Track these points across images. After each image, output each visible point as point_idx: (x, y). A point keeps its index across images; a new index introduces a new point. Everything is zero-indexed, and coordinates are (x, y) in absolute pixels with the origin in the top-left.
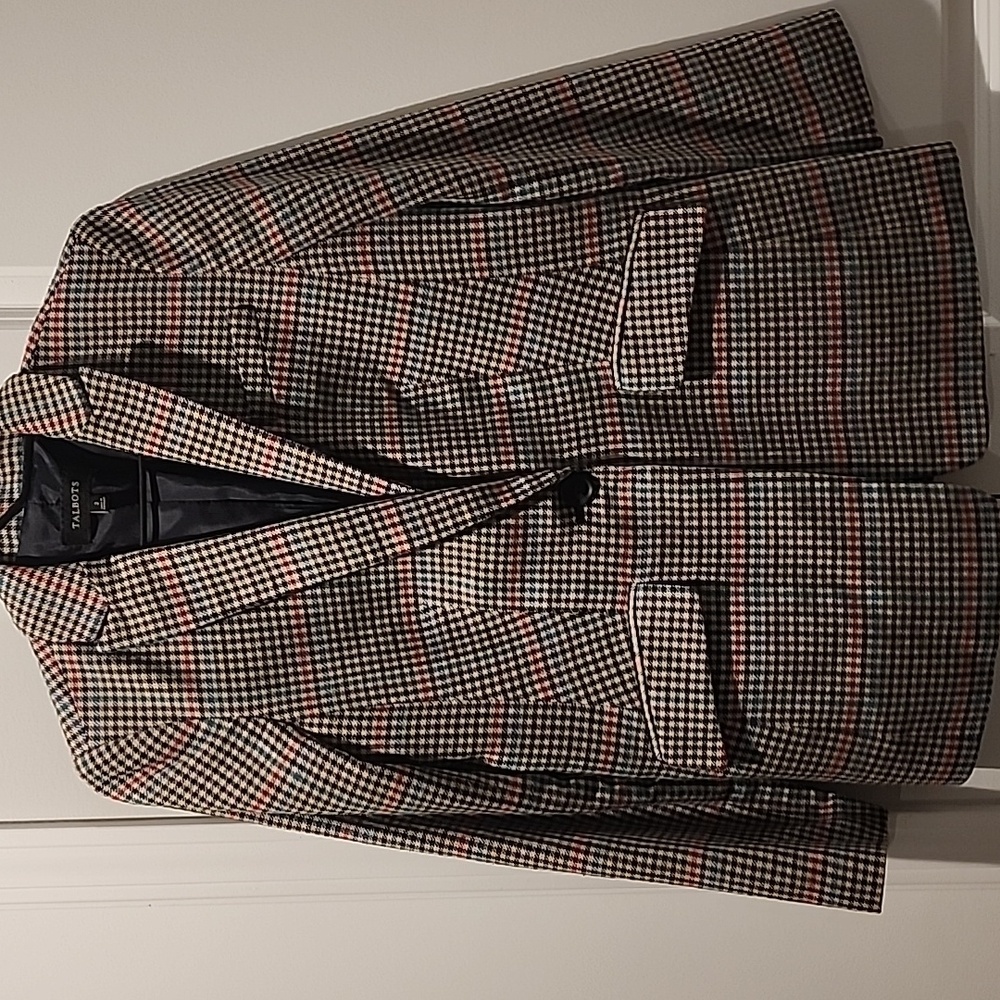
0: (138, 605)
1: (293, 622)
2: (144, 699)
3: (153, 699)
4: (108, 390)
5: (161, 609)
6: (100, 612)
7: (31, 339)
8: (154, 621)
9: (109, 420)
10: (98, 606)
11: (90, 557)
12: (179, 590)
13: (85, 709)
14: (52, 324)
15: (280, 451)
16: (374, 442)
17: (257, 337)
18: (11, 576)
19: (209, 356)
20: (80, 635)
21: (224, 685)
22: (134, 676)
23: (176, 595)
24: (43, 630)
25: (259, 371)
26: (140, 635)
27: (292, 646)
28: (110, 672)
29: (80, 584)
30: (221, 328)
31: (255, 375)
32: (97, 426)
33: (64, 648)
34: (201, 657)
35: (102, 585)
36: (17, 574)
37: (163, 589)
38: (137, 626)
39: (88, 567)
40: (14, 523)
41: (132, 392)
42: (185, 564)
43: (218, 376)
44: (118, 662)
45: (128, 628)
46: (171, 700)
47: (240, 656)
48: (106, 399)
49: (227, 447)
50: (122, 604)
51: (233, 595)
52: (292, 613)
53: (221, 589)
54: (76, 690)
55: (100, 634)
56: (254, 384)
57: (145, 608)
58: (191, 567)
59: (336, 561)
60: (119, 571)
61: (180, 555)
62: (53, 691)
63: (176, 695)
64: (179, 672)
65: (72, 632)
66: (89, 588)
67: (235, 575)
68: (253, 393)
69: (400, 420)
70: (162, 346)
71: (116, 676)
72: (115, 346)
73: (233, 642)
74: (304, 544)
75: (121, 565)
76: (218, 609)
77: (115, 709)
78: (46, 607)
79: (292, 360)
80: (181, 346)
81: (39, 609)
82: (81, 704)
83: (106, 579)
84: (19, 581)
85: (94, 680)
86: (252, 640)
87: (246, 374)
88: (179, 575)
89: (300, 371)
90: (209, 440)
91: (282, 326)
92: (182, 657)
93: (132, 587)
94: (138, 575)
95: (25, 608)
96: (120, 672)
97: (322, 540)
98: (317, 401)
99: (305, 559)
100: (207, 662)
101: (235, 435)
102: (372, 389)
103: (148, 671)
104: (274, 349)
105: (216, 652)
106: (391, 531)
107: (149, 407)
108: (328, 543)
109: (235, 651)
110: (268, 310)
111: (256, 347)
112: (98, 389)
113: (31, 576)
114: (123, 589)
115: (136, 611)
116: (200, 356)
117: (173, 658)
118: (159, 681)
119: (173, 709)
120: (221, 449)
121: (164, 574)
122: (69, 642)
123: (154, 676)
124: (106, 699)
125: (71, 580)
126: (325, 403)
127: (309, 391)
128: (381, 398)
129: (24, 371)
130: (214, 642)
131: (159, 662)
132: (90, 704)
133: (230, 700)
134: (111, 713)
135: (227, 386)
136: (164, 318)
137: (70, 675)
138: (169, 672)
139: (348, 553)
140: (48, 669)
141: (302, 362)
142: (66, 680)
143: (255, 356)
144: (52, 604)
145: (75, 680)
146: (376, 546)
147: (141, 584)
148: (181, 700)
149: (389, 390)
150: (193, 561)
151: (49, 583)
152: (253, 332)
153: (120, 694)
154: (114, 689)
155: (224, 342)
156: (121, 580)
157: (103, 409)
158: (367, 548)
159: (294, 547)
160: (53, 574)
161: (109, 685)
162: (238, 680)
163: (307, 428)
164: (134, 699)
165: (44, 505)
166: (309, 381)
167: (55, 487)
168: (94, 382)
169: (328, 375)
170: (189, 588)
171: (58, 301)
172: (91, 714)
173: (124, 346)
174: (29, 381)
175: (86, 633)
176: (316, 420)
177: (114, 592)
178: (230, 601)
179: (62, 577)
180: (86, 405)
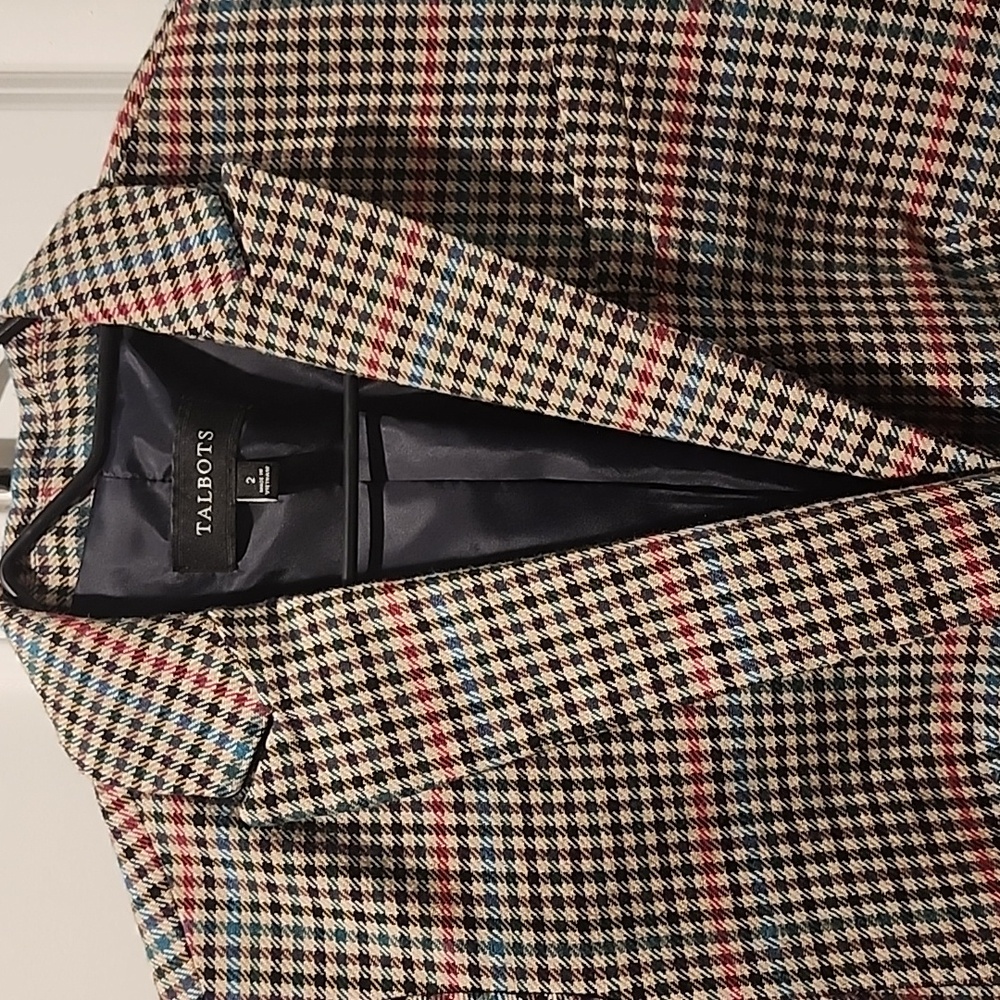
0: (337, 715)
1: (685, 769)
2: (340, 935)
3: (362, 937)
4: (283, 218)
5: (388, 727)
6: (251, 729)
7: (123, 118)
8: (373, 754)
9: (283, 287)
10: (247, 714)
11: (230, 601)
12: (432, 683)
13: (209, 951)
14: (166, 83)
15: (674, 363)
16: (892, 347)
17: (617, 108)
18: (56, 639)
19: (507, 154)
20: (204, 781)
21: (526, 913)
22: (322, 882)
23: (424, 695)
24: (121, 764)
25: (620, 183)
26: (337, 786)
27: (681, 824)
28: (268, 868)
29: (207, 660)
30: (534, 88)
31: (609, 193)
32: (256, 301)
33: (167, 807)
34: (474, 842)
35: (256, 664)
36: (69, 634)
37: (395, 679)
38: (332, 764)
39: (227, 622)
40: (71, 521)
41: (339, 223)
42: (445, 622)
43: (525, 198)
44: (287, 846)
45: (311, 768)
46: (405, 942)
47: (563, 843)
48: (279, 239)
49: (549, 352)
50: (301, 712)
51: (556, 700)
52: (683, 746)
53: (527, 683)
54: (189, 904)
55: (248, 781)
56: (608, 213)
57: (351, 724)
58: (462, 630)
59: (812, 628)
60: (294, 635)
61: (436, 601)
62: (139, 904)
63: (415, 932)
64: (422, 874)
65: (185, 771)
66: (227, 670)
67: (562, 651)
68: (606, 234)
69: (947, 298)
70: (403, 130)
71: (280, 879)
72: (300, 133)
73: (548, 808)
74: (734, 585)
75: (301, 621)
76: (520, 734)
77: (276, 954)
78: (129, 711)
79: (693, 161)
80: (444, 131)
81: (115, 716)
82: (199, 939)
83: (265, 652)
84: (74, 649)
85: (231, 884)
86: (591, 807)
87: (588, 192)
88: (432, 648)
89: (712, 186)
90: (508, 336)
91: (672, 84)
92: (430, 840)
93: (324, 672)
94: (339, 645)
95: (84, 713)
96: (289, 869)
97: (779, 576)
98: (749, 254)
99: (734, 621)
100: (487, 853)
101: (570, 324)
102: (870, 232)
103: (354, 873)
104: (653, 136)
105: (507, 831)
106: (957, 559)
107: (374, 259)
108: (796, 584)
109: (550, 832)
110: (644, 47)
111: (614, 130)
112: (262, 213)
113: (101, 639)
114: (304, 677)
115: (331, 729)
116: (487, 154)
117: (409, 840)
118: (378, 896)
119: (408, 964)
120: (535, 359)
121: (396, 643)
122: (178, 794)
123: (366, 884)
124: (255, 929)
125: (188, 651)
126: (767, 259)
127: (731, 231)
128: (892, 253)
129: (104, 184)
130: (504, 808)
131: (376, 850)
132: (221, 940)
133: (541, 950)
134: (265, 965)
135: (545, 219)
136: (409, 67)
137: (178, 870)
138: (400, 874)
139: (844, 610)
140: (129, 853)
141: (716, 165)
142: (169, 881)
143: (612, 151)
144: (144, 704)
145: (188, 882)
146: (917, 594)
147: (346, 666)
148: (427, 944)
149: (910, 236)
150: (467, 617)
151: (139, 656)
152: (608, 97)
153: (287, 919)
154: (276, 908)
155: (541, 122)
156: (299, 656)
157: (273, 262)
158: (893, 599)
159: (708, 591)
160: (148, 636)
161: (264, 897)
162: (558, 902)
163: (728, 313)
164: (319, 933)
165: (138, 482)
166: (732, 210)
167: (160, 443)
168: (254, 199)
169: (774, 196)
170: (453, 678)
171: (182, 30)
172: (221, 963)
173: (320, 132)
174: (113, 203)
175: (217, 777)
176: (746, 297)
177: (282, 682)
178: (549, 713)
179: (168, 643)
180: (236, 252)
